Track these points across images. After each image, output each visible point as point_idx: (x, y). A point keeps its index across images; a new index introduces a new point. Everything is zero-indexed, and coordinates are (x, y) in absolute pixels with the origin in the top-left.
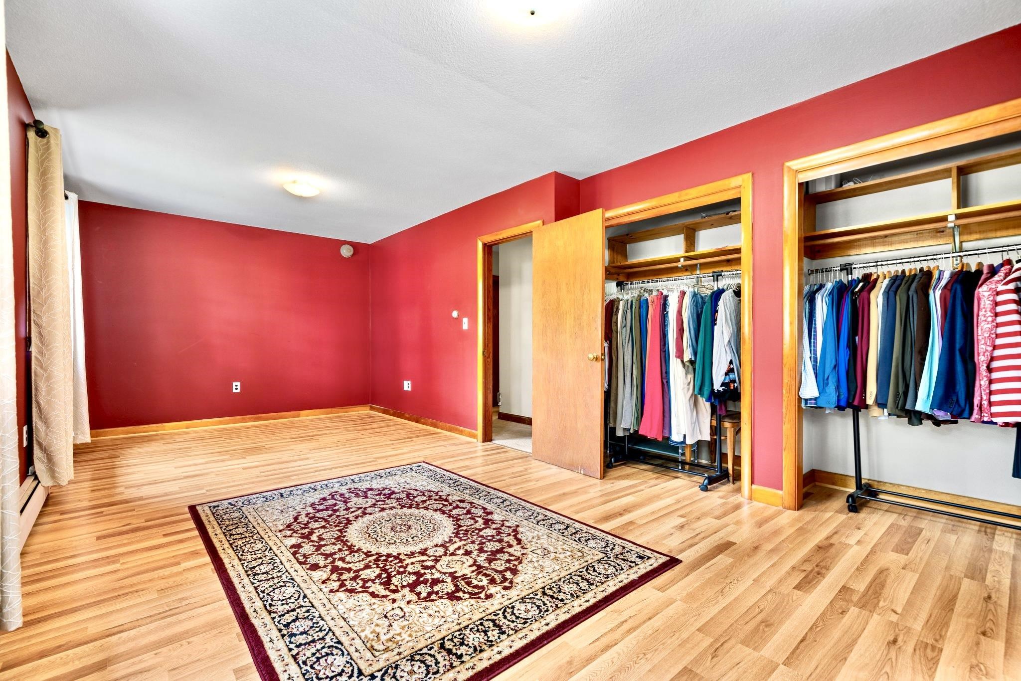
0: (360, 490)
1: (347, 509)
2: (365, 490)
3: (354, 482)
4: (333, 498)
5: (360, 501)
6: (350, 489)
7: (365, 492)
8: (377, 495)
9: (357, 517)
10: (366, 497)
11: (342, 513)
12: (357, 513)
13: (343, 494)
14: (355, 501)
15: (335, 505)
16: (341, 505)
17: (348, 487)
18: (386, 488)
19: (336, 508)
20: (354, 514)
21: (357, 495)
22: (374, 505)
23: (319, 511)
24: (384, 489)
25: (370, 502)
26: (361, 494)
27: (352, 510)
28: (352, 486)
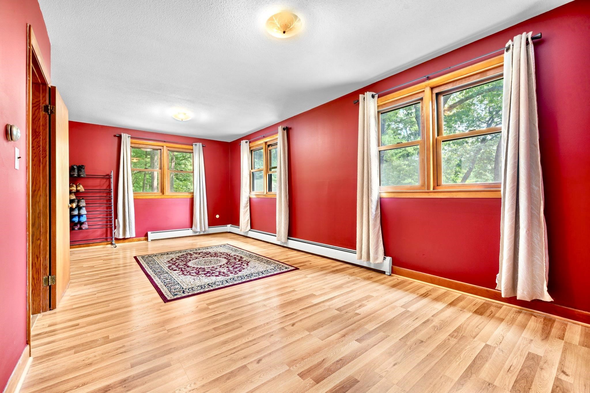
0: (223, 275)
1: (228, 267)
2: (220, 275)
3: (226, 281)
4: (236, 272)
5: (222, 270)
6: (228, 276)
7: (219, 274)
8: (214, 273)
9: (224, 265)
10: (220, 272)
11: (230, 266)
12: (224, 266)
13: (231, 273)
14: (225, 270)
15: (234, 269)
16: (231, 269)
17: (229, 277)
18: (208, 276)
19: (233, 268)
20: (225, 266)
21: (224, 273)
22: (216, 269)
23: (240, 267)
24: (209, 276)
25: (218, 270)
26: (222, 273)
27: (226, 267)
28: (227, 278)
